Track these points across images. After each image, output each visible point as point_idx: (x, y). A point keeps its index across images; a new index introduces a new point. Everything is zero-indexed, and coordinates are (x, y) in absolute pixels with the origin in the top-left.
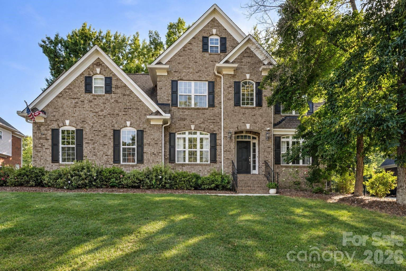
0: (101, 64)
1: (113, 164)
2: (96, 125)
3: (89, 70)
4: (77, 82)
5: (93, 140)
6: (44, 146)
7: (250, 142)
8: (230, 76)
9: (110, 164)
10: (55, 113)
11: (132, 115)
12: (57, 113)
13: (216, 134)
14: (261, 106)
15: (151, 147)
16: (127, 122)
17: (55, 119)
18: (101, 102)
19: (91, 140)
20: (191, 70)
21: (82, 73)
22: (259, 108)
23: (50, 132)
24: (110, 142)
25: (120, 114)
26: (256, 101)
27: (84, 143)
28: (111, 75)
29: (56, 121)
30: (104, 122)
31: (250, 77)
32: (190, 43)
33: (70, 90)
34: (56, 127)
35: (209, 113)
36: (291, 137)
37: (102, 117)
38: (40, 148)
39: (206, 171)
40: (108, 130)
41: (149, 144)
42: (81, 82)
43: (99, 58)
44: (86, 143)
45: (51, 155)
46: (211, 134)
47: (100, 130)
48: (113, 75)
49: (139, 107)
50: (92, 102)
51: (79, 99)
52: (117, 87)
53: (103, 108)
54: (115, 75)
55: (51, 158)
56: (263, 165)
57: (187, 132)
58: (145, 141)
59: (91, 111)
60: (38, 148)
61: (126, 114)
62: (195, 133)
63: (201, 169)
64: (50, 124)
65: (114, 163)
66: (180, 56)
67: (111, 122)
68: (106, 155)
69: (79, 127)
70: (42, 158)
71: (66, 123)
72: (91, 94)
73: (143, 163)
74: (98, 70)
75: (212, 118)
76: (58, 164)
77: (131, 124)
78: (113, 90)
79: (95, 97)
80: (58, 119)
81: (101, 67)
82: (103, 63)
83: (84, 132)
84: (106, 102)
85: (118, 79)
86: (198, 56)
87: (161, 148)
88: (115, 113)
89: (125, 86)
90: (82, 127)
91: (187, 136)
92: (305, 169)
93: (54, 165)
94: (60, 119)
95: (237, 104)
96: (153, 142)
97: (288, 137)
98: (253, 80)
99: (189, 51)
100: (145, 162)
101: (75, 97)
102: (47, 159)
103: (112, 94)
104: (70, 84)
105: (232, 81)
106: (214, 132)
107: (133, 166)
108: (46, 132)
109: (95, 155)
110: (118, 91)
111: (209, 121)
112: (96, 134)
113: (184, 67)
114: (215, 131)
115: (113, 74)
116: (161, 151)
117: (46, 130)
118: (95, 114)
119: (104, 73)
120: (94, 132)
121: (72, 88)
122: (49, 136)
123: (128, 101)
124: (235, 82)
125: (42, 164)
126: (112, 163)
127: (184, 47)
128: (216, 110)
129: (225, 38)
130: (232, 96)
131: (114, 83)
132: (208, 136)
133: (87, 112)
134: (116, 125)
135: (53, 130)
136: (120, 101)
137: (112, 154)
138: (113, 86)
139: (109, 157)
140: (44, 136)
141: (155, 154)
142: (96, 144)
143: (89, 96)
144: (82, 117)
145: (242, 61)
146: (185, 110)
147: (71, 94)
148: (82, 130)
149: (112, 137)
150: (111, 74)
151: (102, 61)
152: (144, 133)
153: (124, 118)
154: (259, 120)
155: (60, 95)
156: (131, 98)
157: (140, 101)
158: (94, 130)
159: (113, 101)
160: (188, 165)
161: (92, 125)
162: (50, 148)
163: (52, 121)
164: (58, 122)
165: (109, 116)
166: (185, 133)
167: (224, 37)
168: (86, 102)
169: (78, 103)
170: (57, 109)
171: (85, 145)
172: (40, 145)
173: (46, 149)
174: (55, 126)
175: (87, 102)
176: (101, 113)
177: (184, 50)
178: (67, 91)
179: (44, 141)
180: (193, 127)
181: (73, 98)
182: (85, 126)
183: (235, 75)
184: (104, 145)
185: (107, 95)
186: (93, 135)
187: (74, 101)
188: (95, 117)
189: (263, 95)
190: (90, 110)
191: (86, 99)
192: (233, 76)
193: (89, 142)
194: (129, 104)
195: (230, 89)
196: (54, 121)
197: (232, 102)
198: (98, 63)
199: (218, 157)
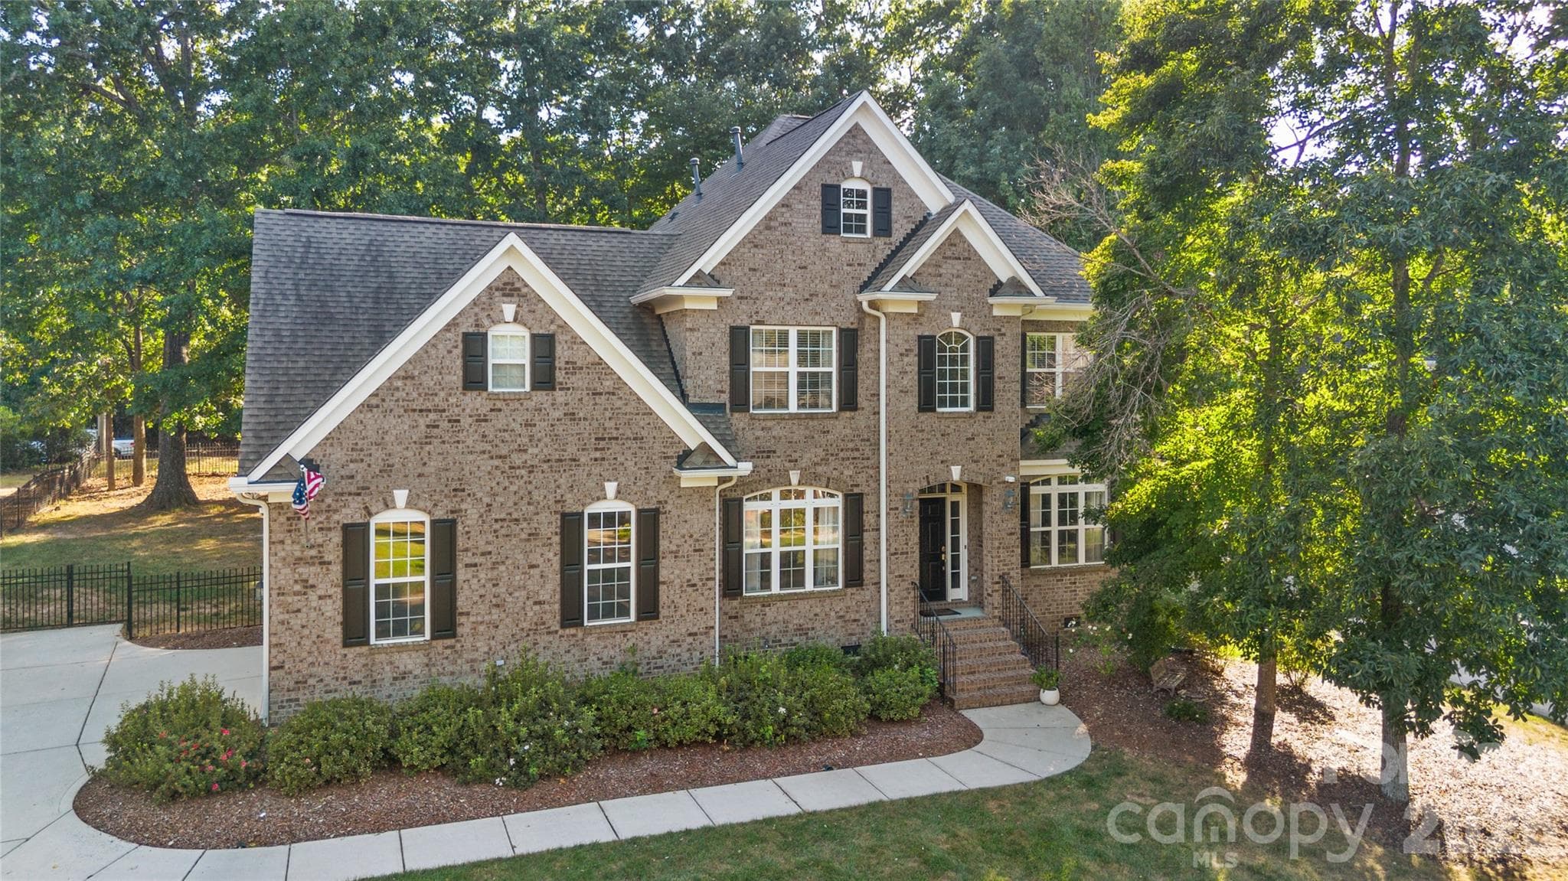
0: (518, 289)
1: (561, 632)
2: (502, 500)
3: (476, 310)
4: (433, 352)
5: (490, 553)
6: (313, 586)
7: (943, 499)
8: (907, 319)
9: (549, 633)
10: (352, 466)
11: (621, 459)
12: (364, 465)
13: (861, 495)
14: (992, 409)
15: (682, 563)
16: (607, 484)
17: (353, 489)
18: (519, 420)
19: (483, 554)
20: (790, 292)
21: (454, 319)
22: (986, 414)
23: (337, 537)
24: (551, 555)
25: (583, 460)
26: (977, 394)
27: (460, 565)
28: (553, 328)
29: (359, 494)
30: (530, 487)
31: (962, 321)
32: (785, 204)
33: (408, 382)
34: (358, 519)
35: (843, 427)
36: (1054, 481)
37: (523, 472)
38: (296, 598)
39: (833, 614)
40: (544, 517)
41: (676, 555)
42: (450, 352)
43: (510, 268)
44: (467, 566)
45: (340, 618)
46: (846, 496)
47: (515, 516)
48: (559, 326)
49: (644, 433)
50: (486, 421)
51: (444, 411)
52: (573, 368)
53: (526, 440)
54: (564, 327)
55: (339, 629)
56: (997, 587)
57: (776, 493)
58: (664, 545)
59: (484, 452)
60: (290, 599)
61: (603, 459)
62: (800, 495)
63: (818, 610)
64: (334, 506)
65: (563, 626)
66: (756, 246)
67: (553, 485)
68: (536, 603)
69: (440, 514)
70: (306, 632)
71: (393, 501)
72: (484, 394)
73: (657, 618)
74: (509, 310)
75: (851, 445)
76: (364, 649)
77: (619, 492)
78: (560, 376)
79: (499, 404)
80: (363, 488)
81: (515, 299)
82: (526, 285)
83: (460, 527)
84: (537, 418)
85: (576, 341)
86: (809, 247)
87: (711, 565)
88: (566, 455)
89: (600, 362)
90: (452, 512)
91: (776, 505)
92: (1094, 577)
93: (350, 656)
94: (373, 488)
95: (927, 404)
96: (686, 549)
97: (1047, 482)
98: (968, 330)
99: (783, 228)
100: (663, 612)
101: (429, 405)
102: (326, 636)
103: (558, 393)
104: (410, 361)
105: (913, 333)
106: (856, 490)
107: (624, 631)
108: (319, 538)
109: (497, 606)
110: (576, 380)
111: (841, 455)
112: (503, 531)
113: (769, 284)
114: (857, 486)
115: (560, 323)
116: (711, 574)
117: (321, 529)
118: (496, 462)
119: (529, 318)
120: (497, 526)
121: (416, 373)
122: (333, 553)
123: (608, 414)
124: (920, 337)
125: (304, 655)
126: (557, 627)
127: (769, 218)
128: (861, 419)
129: (888, 191)
130: (911, 381)
131: (562, 353)
132: (838, 502)
133: (471, 457)
134: (568, 496)
135: (347, 529)
136: (581, 415)
137: (558, 596)
138: (559, 363)
139: (547, 607)
140: (313, 552)
141: (694, 585)
142: (502, 568)
143: (474, 401)
144: (451, 474)
145: (942, 271)
146: (769, 424)
147: (415, 395)
148: (454, 522)
149: (557, 539)
150: (552, 322)
151: (519, 278)
152: (662, 518)
153: (596, 470)
154: (986, 452)
155: (374, 401)
156: (619, 403)
157: (650, 413)
158: (496, 521)
159: (557, 414)
160: (781, 598)
161: (486, 500)
162: (337, 592)
163: (342, 494)
164: (367, 499)
165: (545, 466)
166: (767, 497)
167: (884, 186)
168: (466, 421)
169: (437, 427)
170: (362, 450)
171: (462, 574)
172: (297, 588)
173: (320, 598)
174: (351, 513)
175: (470, 420)
176: (517, 459)
177: (768, 228)
178: (399, 383)
179: (312, 569)
180: (794, 476)
181: (421, 411)
182: (464, 506)
183: (922, 315)
184: (532, 567)
185: (541, 396)
186: (490, 538)
187: (422, 422)
188: (498, 473)
189: (996, 374)
190: (480, 447)
191: (468, 411)
192: (915, 318)
193: (477, 560)
194: (612, 424)
195: (906, 359)
196: (350, 494)
197: (912, 401)
198: (509, 287)
199: (867, 566)
